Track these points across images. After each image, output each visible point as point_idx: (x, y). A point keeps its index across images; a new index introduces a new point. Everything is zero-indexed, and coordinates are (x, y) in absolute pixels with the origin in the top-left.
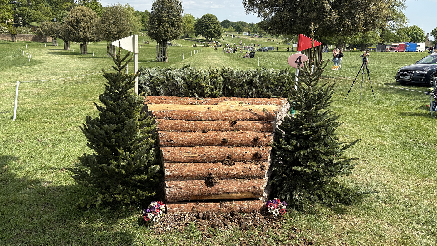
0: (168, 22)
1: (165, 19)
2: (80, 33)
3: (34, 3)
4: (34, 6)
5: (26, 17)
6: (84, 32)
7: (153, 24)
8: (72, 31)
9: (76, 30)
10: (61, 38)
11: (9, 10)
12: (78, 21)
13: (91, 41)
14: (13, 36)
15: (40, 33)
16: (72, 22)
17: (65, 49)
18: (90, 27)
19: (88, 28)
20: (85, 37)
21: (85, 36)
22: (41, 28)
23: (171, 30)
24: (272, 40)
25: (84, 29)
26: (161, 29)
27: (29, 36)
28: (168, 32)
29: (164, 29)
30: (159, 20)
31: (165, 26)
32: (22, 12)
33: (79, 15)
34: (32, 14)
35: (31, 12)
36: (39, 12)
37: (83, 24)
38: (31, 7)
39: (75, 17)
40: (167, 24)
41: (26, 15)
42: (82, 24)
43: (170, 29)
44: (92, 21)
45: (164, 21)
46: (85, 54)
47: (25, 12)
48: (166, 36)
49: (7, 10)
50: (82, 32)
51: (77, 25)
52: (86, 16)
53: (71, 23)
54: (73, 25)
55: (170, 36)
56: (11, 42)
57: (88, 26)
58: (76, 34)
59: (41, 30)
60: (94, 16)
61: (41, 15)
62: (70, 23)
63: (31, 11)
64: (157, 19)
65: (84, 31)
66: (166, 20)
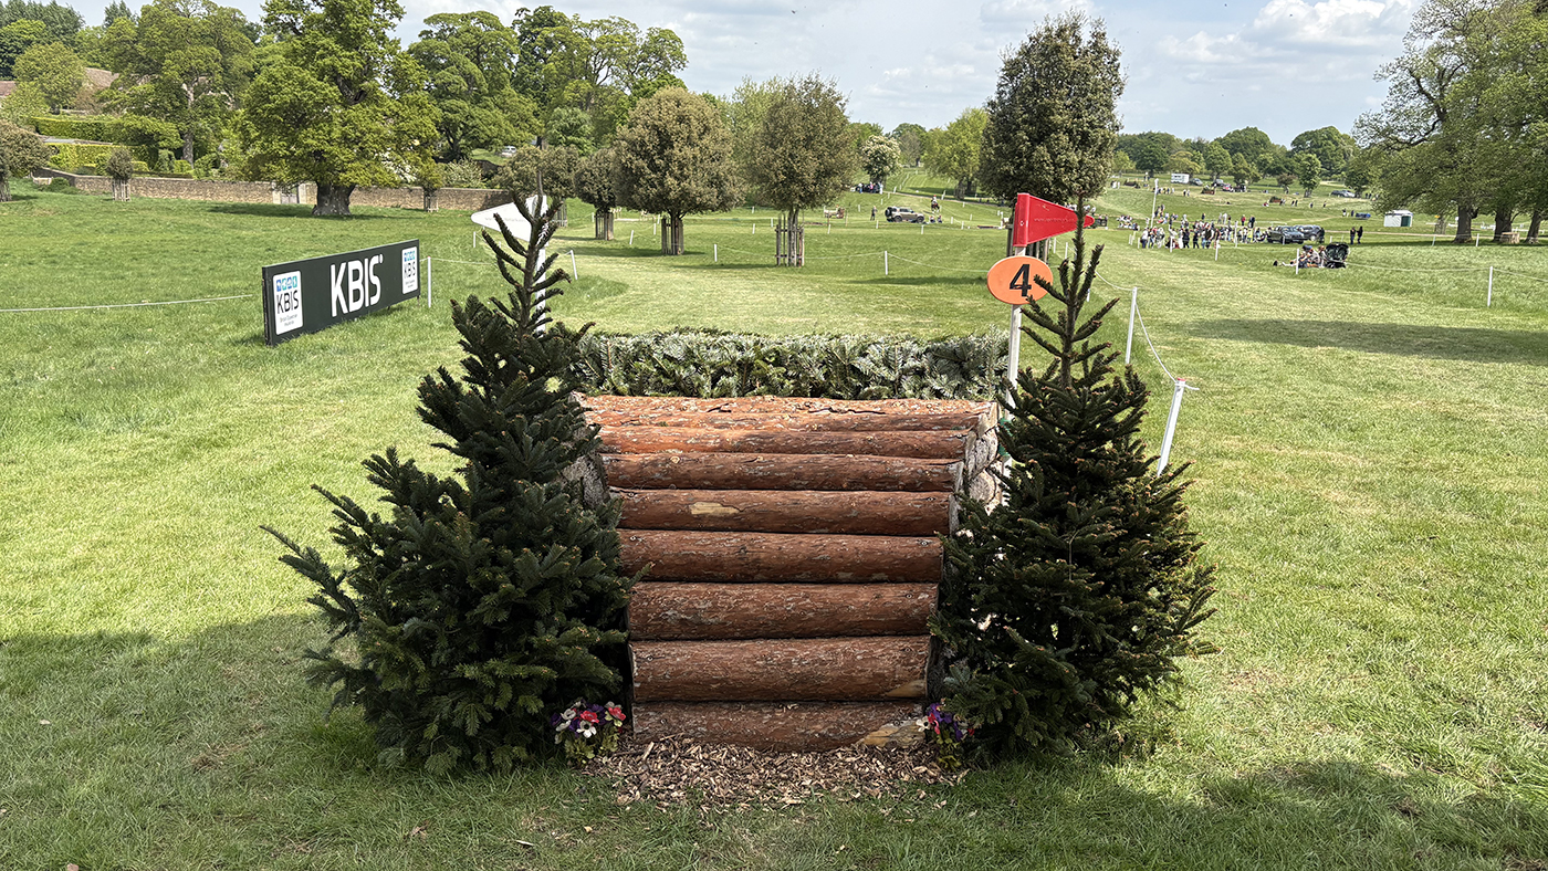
0: (1069, 131)
1: (1058, 119)
2: (670, 180)
3: (485, 89)
4: (486, 95)
5: (460, 132)
6: (681, 178)
7: (1006, 140)
8: (642, 175)
9: (655, 169)
10: (587, 198)
11: (425, 111)
12: (665, 141)
13: (700, 208)
14: (429, 191)
15: (509, 183)
16: (643, 144)
17: (598, 237)
18: (702, 161)
19: (694, 164)
20: (684, 194)
21: (683, 189)
22: (513, 167)
23: (1081, 162)
24: (1288, 200)
25: (681, 167)
26: (1043, 156)
27: (472, 194)
28: (1069, 169)
29: (1054, 156)
30: (1031, 124)
31: (1058, 144)
32: (450, 116)
33: (669, 118)
34: (478, 120)
35: (475, 115)
36: (501, 116)
37: (680, 151)
38: (477, 100)
39: (655, 127)
40: (1065, 138)
41: (462, 126)
42: (676, 151)
43: (1074, 158)
44: (706, 140)
45: (1055, 128)
46: (676, 254)
47: (457, 117)
48: (1057, 182)
49: (421, 108)
50: (676, 178)
51: (660, 153)
52: (689, 119)
53: (641, 146)
54: (646, 155)
55: (1075, 184)
56: (423, 215)
57: (695, 157)
58: (653, 186)
59: (511, 174)
60: (711, 121)
61: (503, 125)
62: (638, 148)
63: (476, 111)
64: (1025, 122)
65: (681, 174)
66: (1063, 121)
